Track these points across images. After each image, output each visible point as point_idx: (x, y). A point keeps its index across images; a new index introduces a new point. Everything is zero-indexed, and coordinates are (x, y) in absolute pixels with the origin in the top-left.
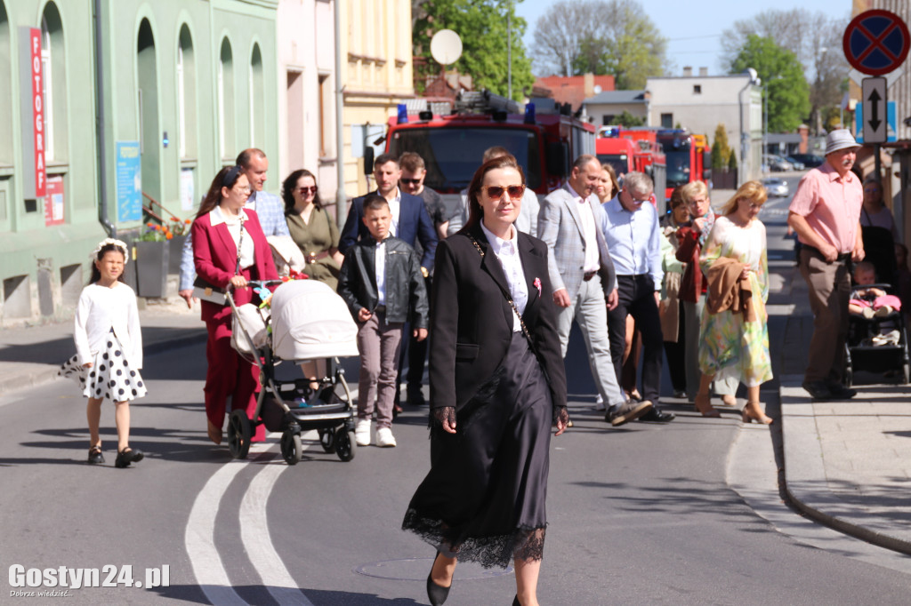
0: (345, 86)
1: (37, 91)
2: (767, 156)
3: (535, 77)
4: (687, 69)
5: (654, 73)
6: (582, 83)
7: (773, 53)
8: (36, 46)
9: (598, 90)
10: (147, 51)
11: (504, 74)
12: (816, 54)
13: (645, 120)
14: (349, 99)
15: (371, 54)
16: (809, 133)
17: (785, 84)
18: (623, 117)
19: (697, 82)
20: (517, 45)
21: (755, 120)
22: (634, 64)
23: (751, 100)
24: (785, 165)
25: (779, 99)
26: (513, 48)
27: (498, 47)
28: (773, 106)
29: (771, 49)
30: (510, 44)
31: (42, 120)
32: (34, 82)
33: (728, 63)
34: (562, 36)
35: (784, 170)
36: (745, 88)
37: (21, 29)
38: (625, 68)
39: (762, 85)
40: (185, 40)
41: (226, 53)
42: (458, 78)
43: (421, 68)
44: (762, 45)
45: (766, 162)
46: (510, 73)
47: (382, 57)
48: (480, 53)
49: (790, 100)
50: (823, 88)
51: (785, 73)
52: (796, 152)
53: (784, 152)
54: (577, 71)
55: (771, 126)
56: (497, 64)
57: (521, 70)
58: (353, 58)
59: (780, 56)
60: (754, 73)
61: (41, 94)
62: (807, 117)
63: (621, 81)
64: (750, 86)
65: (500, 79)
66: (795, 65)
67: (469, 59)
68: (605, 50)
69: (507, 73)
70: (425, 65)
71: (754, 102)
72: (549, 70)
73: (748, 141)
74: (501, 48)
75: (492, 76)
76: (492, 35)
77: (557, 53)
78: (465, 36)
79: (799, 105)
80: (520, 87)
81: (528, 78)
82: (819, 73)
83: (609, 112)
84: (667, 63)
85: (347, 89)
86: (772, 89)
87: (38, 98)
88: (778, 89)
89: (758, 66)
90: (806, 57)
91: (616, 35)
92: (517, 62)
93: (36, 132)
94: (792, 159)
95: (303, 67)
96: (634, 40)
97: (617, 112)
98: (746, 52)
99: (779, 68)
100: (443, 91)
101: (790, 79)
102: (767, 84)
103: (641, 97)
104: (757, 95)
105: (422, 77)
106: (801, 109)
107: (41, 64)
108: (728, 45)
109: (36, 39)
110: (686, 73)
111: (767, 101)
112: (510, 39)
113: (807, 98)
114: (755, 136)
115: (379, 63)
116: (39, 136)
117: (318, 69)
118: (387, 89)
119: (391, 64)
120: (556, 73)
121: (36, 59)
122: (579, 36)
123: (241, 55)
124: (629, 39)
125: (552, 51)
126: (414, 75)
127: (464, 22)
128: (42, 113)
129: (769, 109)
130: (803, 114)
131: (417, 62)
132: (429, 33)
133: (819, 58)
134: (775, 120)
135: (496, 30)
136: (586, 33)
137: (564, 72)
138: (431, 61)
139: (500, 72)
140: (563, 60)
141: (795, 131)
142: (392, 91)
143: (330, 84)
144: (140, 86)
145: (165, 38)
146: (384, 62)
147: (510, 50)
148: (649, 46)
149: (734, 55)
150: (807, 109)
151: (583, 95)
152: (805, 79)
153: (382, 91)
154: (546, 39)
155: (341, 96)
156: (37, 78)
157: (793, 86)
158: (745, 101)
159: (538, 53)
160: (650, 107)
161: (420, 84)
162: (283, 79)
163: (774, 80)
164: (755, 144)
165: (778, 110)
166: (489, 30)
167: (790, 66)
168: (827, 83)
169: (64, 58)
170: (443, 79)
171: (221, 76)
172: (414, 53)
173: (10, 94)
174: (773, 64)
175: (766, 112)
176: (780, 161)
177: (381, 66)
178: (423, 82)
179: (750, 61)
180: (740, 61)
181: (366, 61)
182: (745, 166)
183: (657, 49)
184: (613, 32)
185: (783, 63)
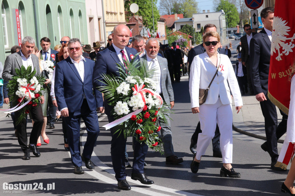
0: (106, 21)
1: (18, 27)
2: (228, 34)
3: (160, 15)
4: (204, 11)
5: (195, 13)
6: (174, 16)
7: (228, 5)
8: (17, 14)
9: (178, 18)
10: (49, 14)
11: (151, 15)
12: (240, 4)
13: (192, 26)
14: (107, 25)
15: (113, 11)
16: (240, 27)
17: (232, 14)
18: (186, 25)
19: (207, 14)
20: (155, 6)
21: (224, 24)
22: (189, 10)
23: (222, 19)
24: (233, 37)
25: (230, 18)
26: (154, 7)
27: (149, 7)
28: (229, 20)
29: (227, 4)
30: (153, 6)
31: (20, 35)
32: (17, 24)
33: (216, 9)
34: (168, 3)
35: (233, 38)
36: (221, 15)
37: (13, 9)
38: (186, 11)
39: (225, 14)
40: (59, 10)
41: (71, 13)
42: (138, 17)
43: (127, 15)
44: (225, 3)
45: (228, 36)
46: (153, 15)
47: (116, 12)
48: (144, 10)
49: (233, 18)
50: (243, 14)
51: (232, 10)
52: (236, 33)
53: (233, 33)
54: (172, 13)
55: (228, 26)
56: (149, 13)
57: (156, 14)
58: (107, 13)
59: (230, 6)
60: (223, 11)
61: (20, 28)
62: (239, 23)
63: (185, 15)
64: (222, 15)
65: (150, 17)
66: (234, 8)
67: (141, 11)
68: (180, 6)
69: (152, 15)
70: (128, 14)
71: (223, 19)
72: (164, 13)
73: (222, 30)
74: (150, 8)
75: (148, 16)
76: (147, 4)
77: (166, 8)
78: (139, 5)
79: (236, 19)
80: (156, 19)
81: (158, 16)
82: (241, 10)
83: (182, 24)
84: (198, 9)
85: (106, 22)
86: (228, 15)
87: (19, 29)
88: (230, 15)
89: (224, 9)
90: (238, 5)
91: (183, 2)
92: (155, 12)
93: (19, 38)
94: (235, 35)
95: (94, 16)
96: (188, 3)
97: (184, 24)
98: (220, 5)
99: (230, 9)
100: (134, 21)
101: (233, 12)
102: (227, 14)
103: (191, 19)
104: (224, 17)
105: (128, 17)
106: (237, 20)
107: (19, 19)
108: (215, 3)
109: (17, 12)
110: (204, 12)
111: (227, 19)
112: (153, 5)
113: (238, 17)
114: (224, 29)
115: (115, 14)
116: (20, 40)
117: (98, 16)
118: (118, 21)
119: (119, 14)
120: (166, 14)
121: (18, 18)
122: (173, 3)
123: (76, 13)
124: (187, 3)
125: (165, 8)
126: (125, 16)
127: (139, 1)
128: (20, 33)
129: (228, 21)
130: (237, 22)
131: (126, 13)
132: (129, 4)
133: (241, 6)
134: (229, 24)
135: (148, 3)
136: (174, 2)
137: (169, 14)
138: (130, 12)
139: (150, 15)
140: (168, 10)
141: (236, 27)
142: (120, 22)
143: (101, 20)
144: (47, 24)
145: (54, 10)
146: (117, 13)
147: (153, 8)
148: (193, 5)
149: (217, 6)
150: (239, 20)
151: (175, 20)
152: (238, 12)
153: (117, 22)
154: (163, 4)
155: (105, 24)
156: (18, 23)
157: (234, 14)
158: (221, 19)
159: (161, 8)
160: (194, 22)
161: (127, 19)
162: (88, 20)
163: (229, 13)
164: (224, 31)
165: (230, 21)
166: (146, 3)
167: (233, 8)
168: (244, 13)
169: (25, 17)
170: (134, 17)
171: (70, 20)
172: (125, 10)
173: (11, 28)
174: (228, 8)
175: (227, 22)
176: (232, 36)
177: (116, 15)
178: (128, 18)
179: (222, 8)
180: (219, 8)
181: (111, 13)
182: (222, 38)
183: (195, 6)
184: (182, 1)
185: (231, 8)
